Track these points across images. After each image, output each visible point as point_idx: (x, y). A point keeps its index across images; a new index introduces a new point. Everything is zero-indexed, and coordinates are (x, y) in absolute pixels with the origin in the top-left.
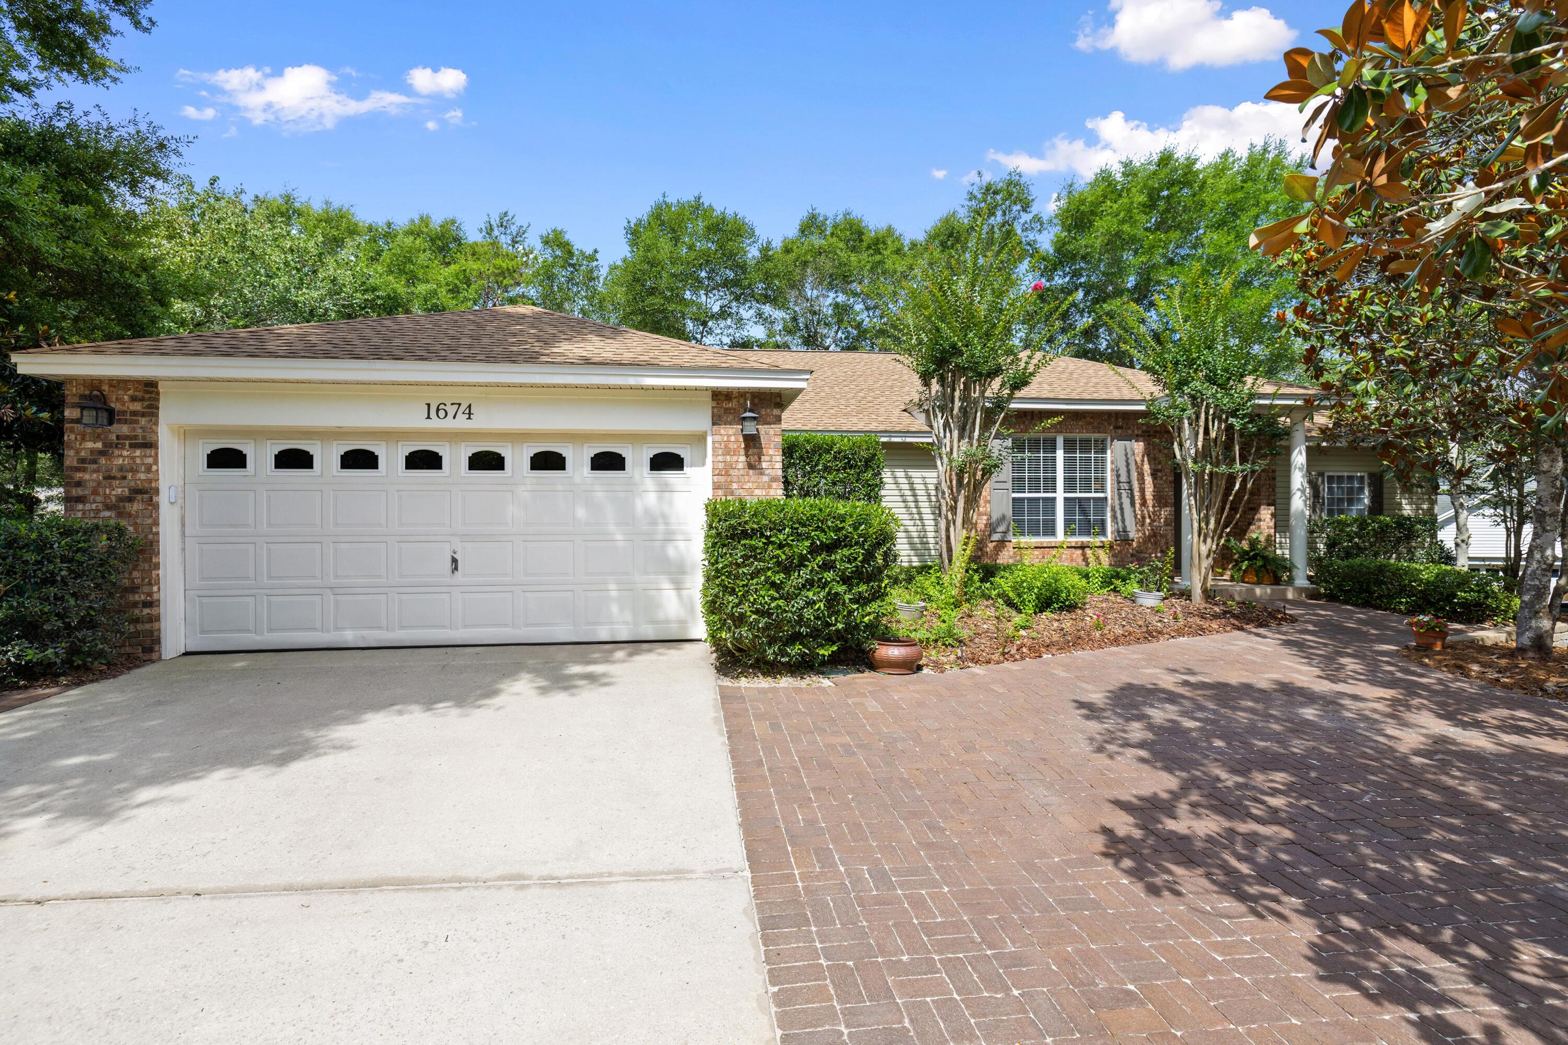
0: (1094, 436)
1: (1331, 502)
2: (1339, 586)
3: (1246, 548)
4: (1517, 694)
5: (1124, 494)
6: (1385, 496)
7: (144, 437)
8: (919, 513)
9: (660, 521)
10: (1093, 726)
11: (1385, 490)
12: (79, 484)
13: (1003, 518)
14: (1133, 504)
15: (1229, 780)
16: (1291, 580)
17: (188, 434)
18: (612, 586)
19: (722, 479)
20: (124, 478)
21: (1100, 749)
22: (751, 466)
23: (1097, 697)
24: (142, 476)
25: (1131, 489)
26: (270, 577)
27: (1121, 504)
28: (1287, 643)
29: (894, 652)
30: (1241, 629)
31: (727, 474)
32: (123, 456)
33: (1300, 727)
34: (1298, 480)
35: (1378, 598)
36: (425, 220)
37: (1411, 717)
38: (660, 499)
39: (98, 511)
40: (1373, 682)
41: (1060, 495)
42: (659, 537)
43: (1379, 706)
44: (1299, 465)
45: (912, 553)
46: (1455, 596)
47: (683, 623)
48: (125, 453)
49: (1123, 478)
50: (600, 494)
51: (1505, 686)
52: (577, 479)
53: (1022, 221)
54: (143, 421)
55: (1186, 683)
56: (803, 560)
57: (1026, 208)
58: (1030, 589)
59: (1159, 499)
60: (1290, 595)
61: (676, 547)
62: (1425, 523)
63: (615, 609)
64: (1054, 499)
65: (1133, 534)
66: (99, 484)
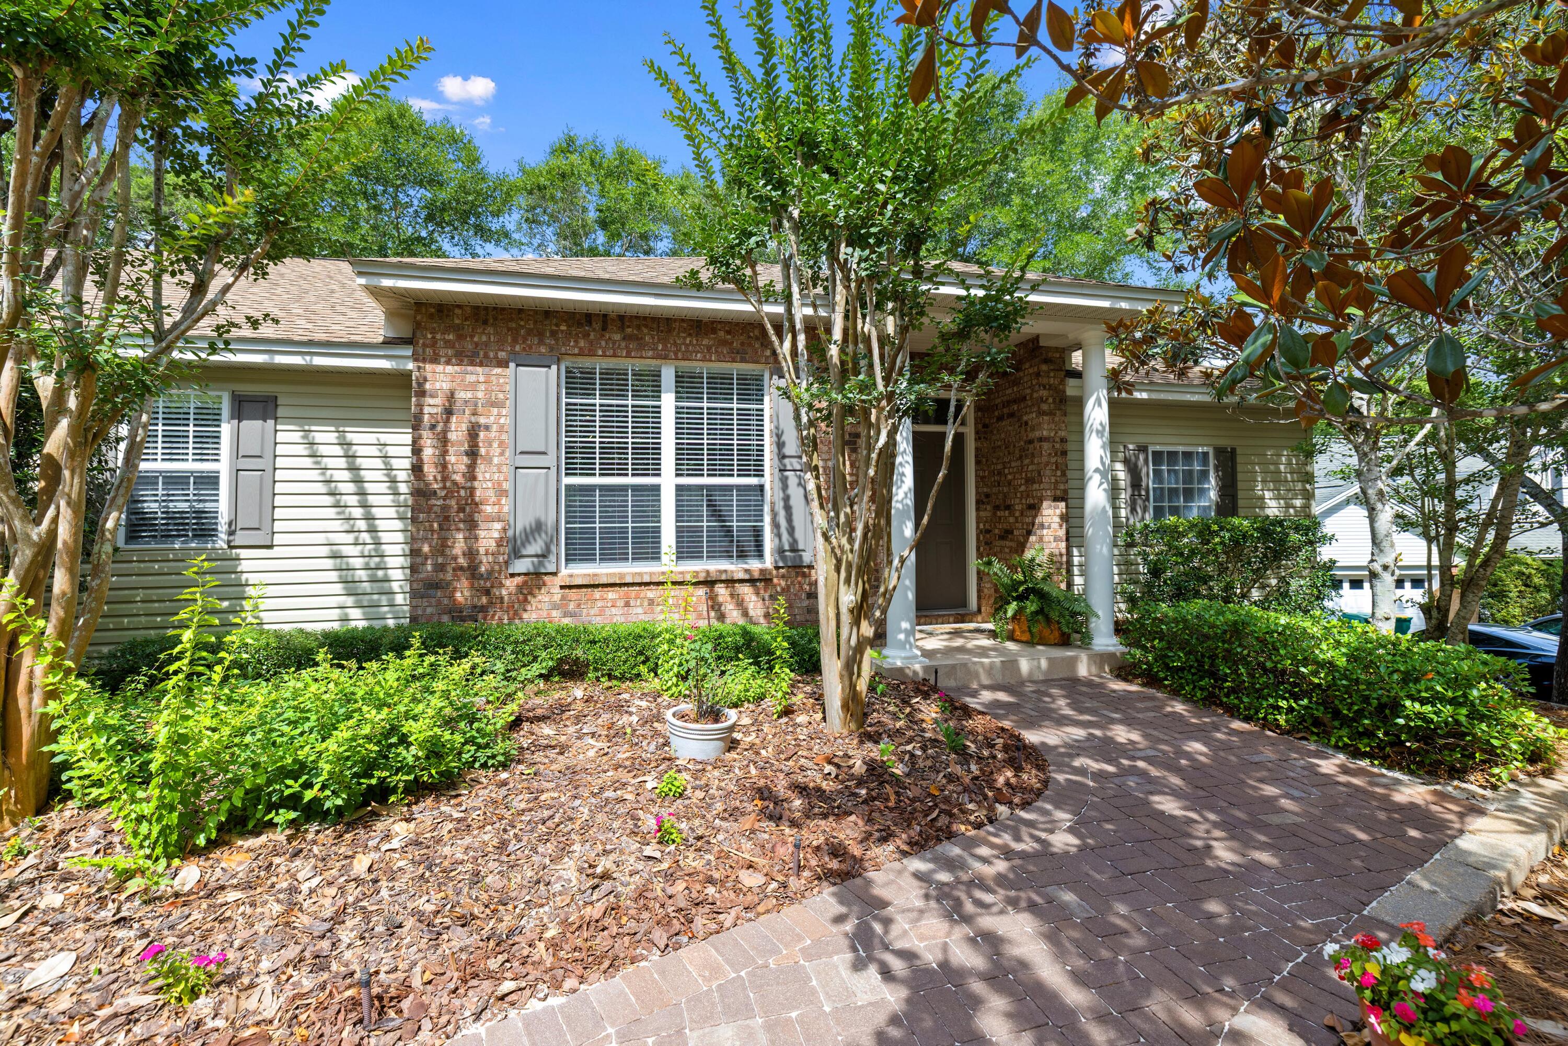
0: (735, 368)
1: (1159, 493)
2: (1162, 658)
3: (1017, 576)
5: (793, 479)
6: (1240, 485)
8: (369, 518)
11: (1240, 476)
13: (538, 527)
16: (1086, 635)
27: (787, 499)
35: (1232, 691)
41: (668, 480)
44: (1097, 426)
45: (350, 601)
46: (1396, 707)
49: (790, 449)
60: (1083, 669)
62: (1300, 530)
64: (656, 489)
65: (810, 555)
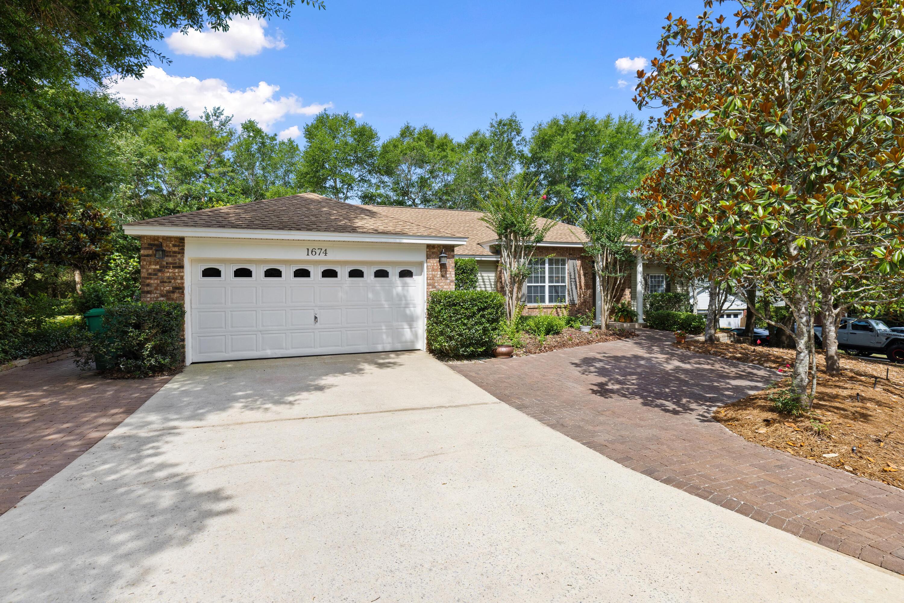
0: (560, 258)
1: (652, 286)
3: (620, 307)
4: (703, 354)
5: (573, 283)
6: (671, 284)
7: (179, 263)
9: (403, 299)
10: (579, 369)
11: (671, 282)
12: (148, 285)
14: (576, 288)
15: (621, 378)
16: (637, 320)
17: (194, 261)
18: (384, 328)
19: (431, 281)
20: (170, 282)
21: (583, 374)
22: (443, 276)
23: (577, 361)
24: (179, 281)
25: (576, 282)
26: (232, 327)
27: (572, 288)
28: (636, 343)
29: (503, 350)
30: (620, 339)
31: (433, 279)
32: (169, 273)
33: (640, 366)
34: (640, 278)
35: (667, 326)
36: (161, 107)
37: (671, 362)
38: (403, 289)
39: (157, 297)
40: (661, 354)
41: (547, 284)
42: (403, 306)
43: (663, 360)
44: (640, 271)
46: (692, 324)
47: (413, 342)
48: (170, 271)
49: (573, 277)
50: (378, 288)
51: (700, 353)
52: (369, 281)
53: (517, 140)
54: (179, 256)
55: (604, 356)
56: (474, 314)
57: (518, 133)
58: (543, 325)
59: (587, 285)
60: (637, 327)
61: (410, 310)
62: (684, 296)
63: (384, 337)
64: (544, 286)
65: (576, 302)
66: (158, 285)
